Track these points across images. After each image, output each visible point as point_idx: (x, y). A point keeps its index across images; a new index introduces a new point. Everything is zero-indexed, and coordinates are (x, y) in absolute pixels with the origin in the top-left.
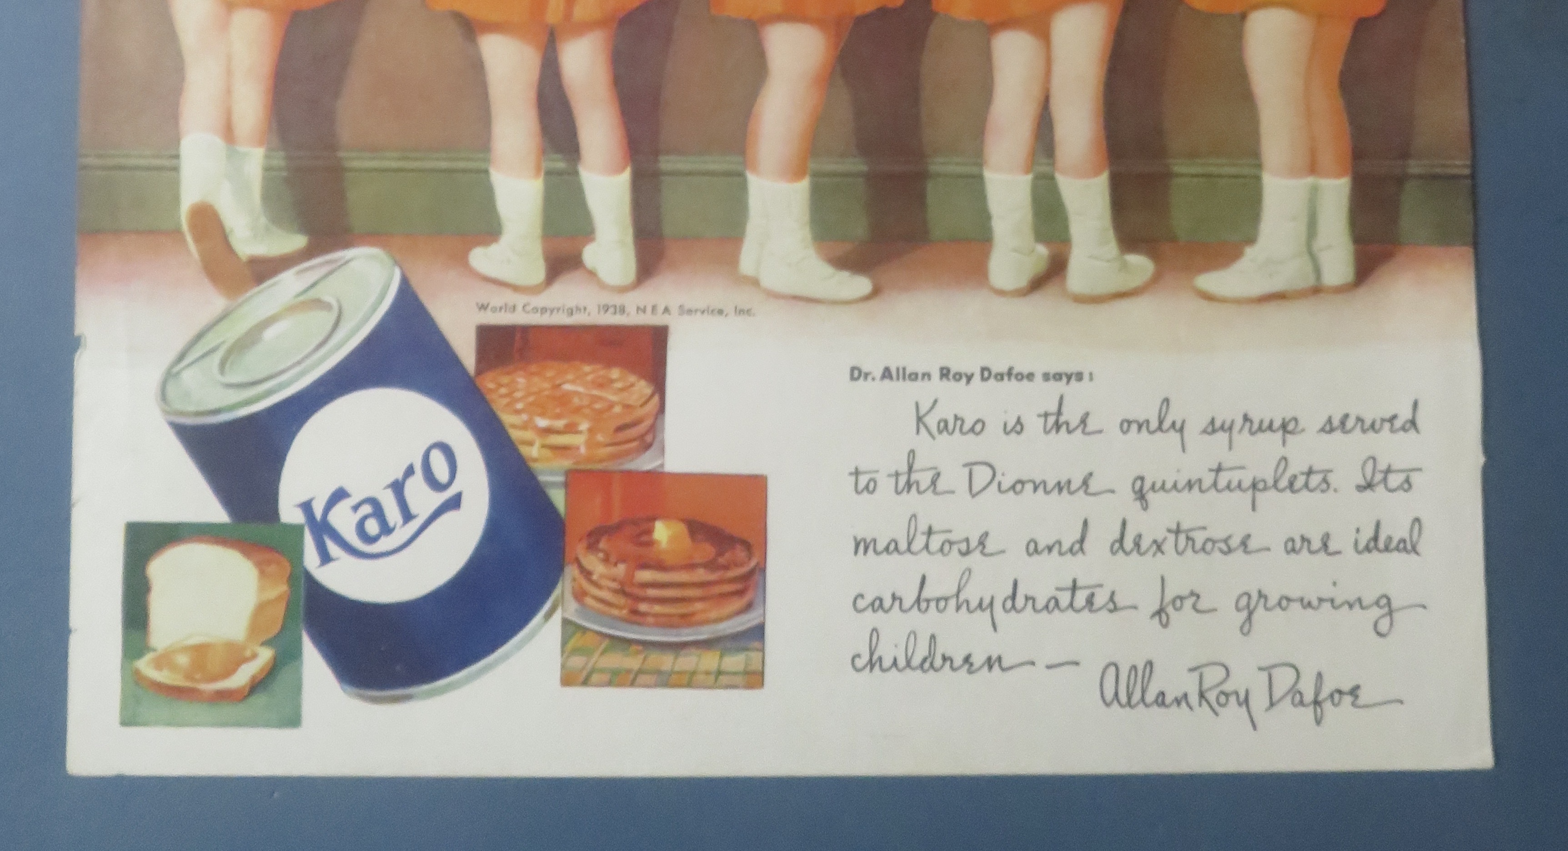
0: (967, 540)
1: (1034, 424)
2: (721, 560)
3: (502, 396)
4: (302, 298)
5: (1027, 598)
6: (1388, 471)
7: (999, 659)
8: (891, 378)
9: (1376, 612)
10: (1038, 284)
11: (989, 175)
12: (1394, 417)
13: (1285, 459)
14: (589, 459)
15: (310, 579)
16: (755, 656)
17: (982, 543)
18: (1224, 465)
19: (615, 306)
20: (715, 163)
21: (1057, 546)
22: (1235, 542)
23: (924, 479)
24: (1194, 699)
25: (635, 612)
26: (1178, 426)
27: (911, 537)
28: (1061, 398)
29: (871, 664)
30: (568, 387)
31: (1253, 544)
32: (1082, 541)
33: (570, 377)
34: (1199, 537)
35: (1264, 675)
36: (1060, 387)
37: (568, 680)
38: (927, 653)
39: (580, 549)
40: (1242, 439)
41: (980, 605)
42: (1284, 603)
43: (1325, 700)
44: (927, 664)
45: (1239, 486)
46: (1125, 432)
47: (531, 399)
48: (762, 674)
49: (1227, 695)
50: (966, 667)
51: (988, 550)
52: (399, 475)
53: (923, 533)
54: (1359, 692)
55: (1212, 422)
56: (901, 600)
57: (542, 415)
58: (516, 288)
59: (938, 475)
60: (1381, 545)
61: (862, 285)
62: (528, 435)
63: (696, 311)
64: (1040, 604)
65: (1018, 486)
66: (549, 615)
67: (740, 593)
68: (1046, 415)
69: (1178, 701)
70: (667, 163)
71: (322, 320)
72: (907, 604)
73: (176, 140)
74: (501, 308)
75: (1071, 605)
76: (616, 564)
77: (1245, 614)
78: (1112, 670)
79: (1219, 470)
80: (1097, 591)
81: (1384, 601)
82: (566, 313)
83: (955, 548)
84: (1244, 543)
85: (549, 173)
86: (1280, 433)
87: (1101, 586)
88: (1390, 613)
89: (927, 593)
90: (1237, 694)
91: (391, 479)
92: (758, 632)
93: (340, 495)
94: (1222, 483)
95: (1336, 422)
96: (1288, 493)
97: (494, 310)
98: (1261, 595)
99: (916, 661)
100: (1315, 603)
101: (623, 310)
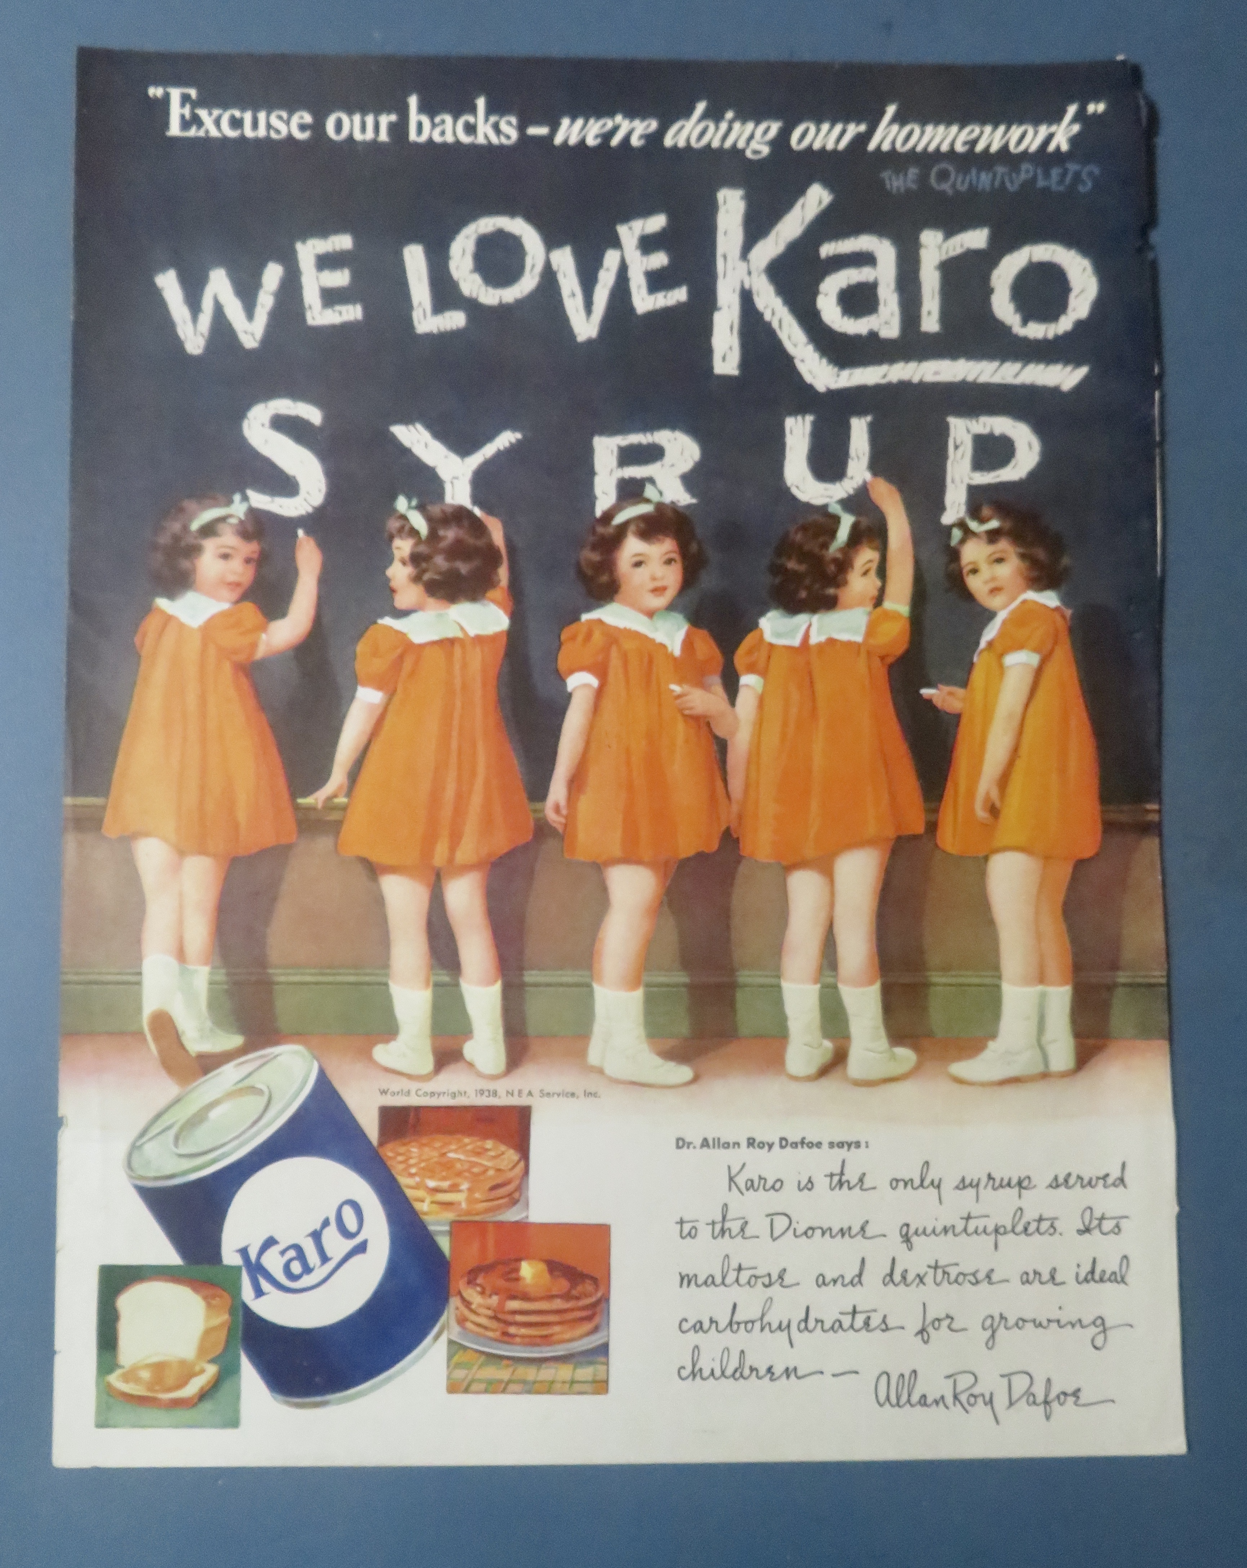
0: (769, 1275)
1: (822, 1183)
2: (574, 1292)
3: (401, 1162)
4: (240, 1085)
5: (817, 1321)
6: (1102, 1218)
7: (795, 1369)
8: (708, 1146)
9: (1093, 1330)
10: (824, 1071)
11: (786, 985)
12: (1107, 1175)
13: (1021, 1209)
14: (468, 1213)
15: (247, 1309)
16: (602, 1368)
17: (781, 1277)
18: (972, 1215)
19: (489, 1091)
20: (569, 976)
21: (840, 1279)
22: (981, 1276)
23: (735, 1227)
24: (949, 1399)
25: (505, 1334)
26: (936, 1183)
27: (725, 1270)
28: (843, 1162)
29: (693, 1374)
30: (451, 1155)
31: (995, 1277)
32: (860, 1275)
33: (453, 1147)
34: (953, 1272)
35: (1005, 1380)
36: (843, 1153)
37: (453, 1388)
38: (737, 1365)
39: (462, 1284)
40: (987, 1193)
41: (780, 1327)
42: (1021, 1323)
43: (1053, 1400)
44: (738, 1374)
45: (985, 1231)
46: (894, 1189)
47: (423, 1165)
48: (606, 1382)
49: (975, 1397)
50: (769, 1375)
51: (785, 1283)
52: (318, 1226)
53: (734, 1270)
54: (1081, 1394)
55: (963, 1180)
56: (717, 1323)
57: (431, 1177)
58: (409, 1077)
59: (746, 1223)
60: (1097, 1277)
61: (684, 1072)
62: (420, 1193)
63: (554, 1094)
64: (827, 1326)
65: (809, 1232)
66: (437, 1337)
67: (589, 1318)
68: (832, 1175)
69: (936, 1402)
70: (530, 977)
71: (255, 1104)
72: (722, 1326)
73: (138, 959)
74: (398, 1093)
75: (852, 1326)
76: (490, 1296)
77: (989, 1332)
78: (885, 1377)
79: (969, 1218)
80: (873, 1315)
81: (1099, 1322)
82: (450, 1096)
83: (760, 1281)
84: (988, 1276)
85: (437, 985)
86: (1017, 1189)
87: (875, 1311)
88: (1104, 1331)
89: (738, 1317)
90: (983, 1395)
91: (311, 1230)
92: (604, 1349)
93: (270, 1242)
94: (971, 1229)
95: (1061, 1180)
96: (1023, 1236)
97: (393, 1094)
98: (1002, 1317)
99: (729, 1372)
100: (1045, 1323)
101: (495, 1093)
